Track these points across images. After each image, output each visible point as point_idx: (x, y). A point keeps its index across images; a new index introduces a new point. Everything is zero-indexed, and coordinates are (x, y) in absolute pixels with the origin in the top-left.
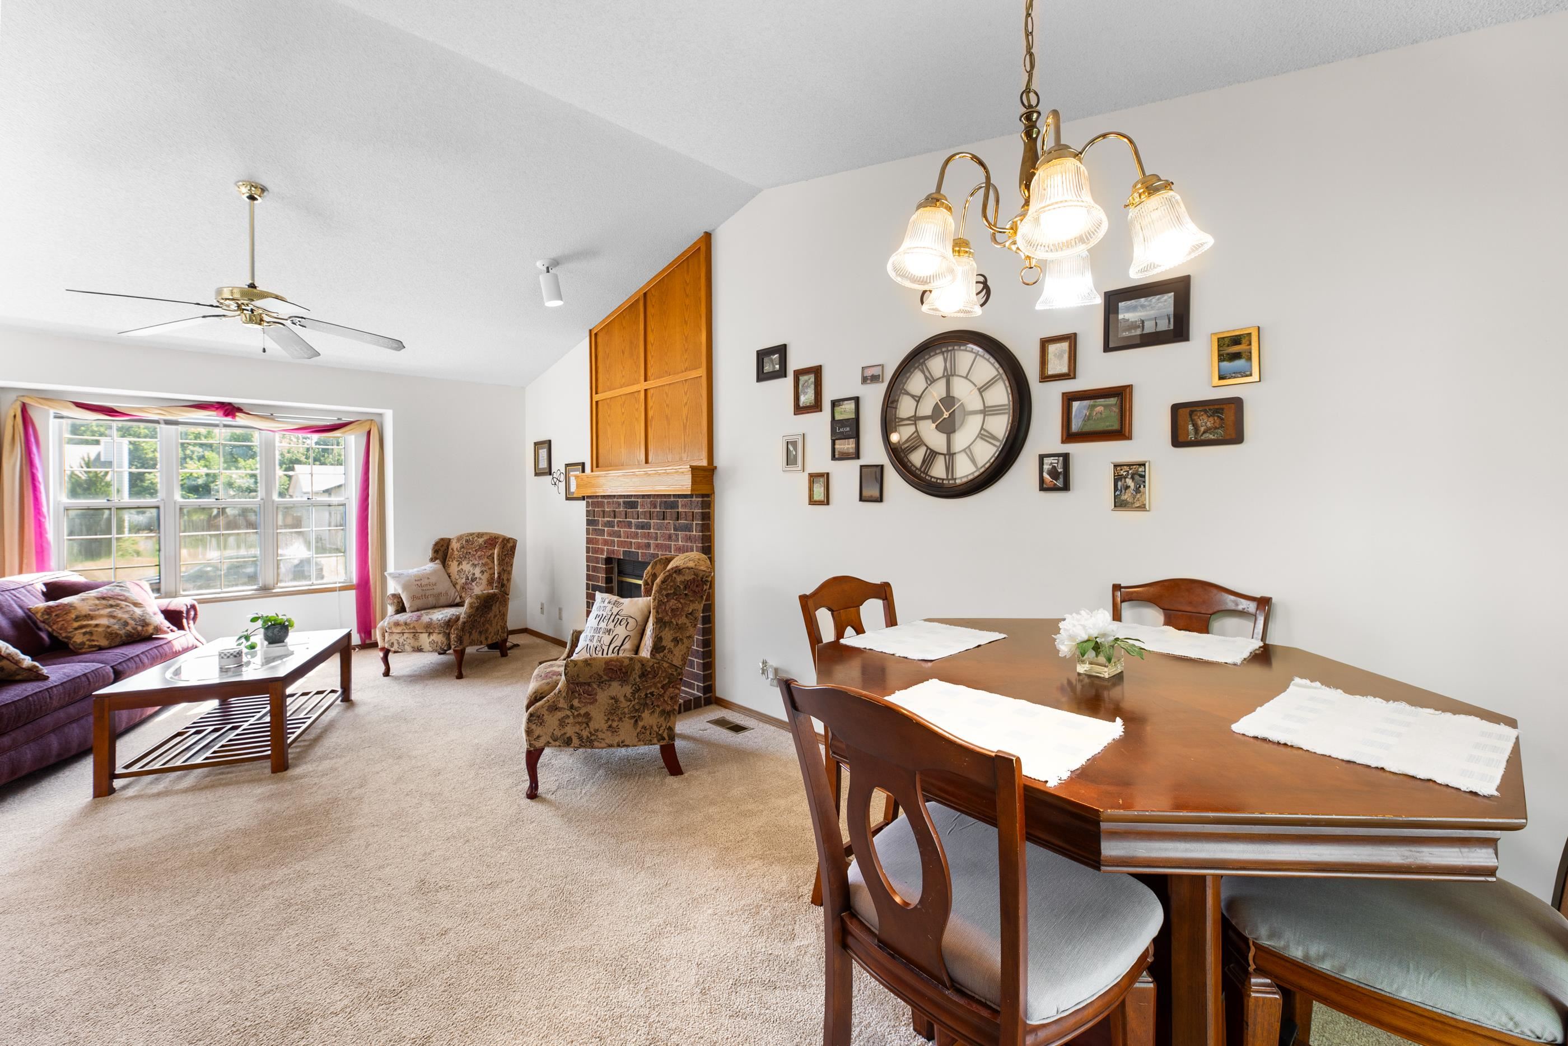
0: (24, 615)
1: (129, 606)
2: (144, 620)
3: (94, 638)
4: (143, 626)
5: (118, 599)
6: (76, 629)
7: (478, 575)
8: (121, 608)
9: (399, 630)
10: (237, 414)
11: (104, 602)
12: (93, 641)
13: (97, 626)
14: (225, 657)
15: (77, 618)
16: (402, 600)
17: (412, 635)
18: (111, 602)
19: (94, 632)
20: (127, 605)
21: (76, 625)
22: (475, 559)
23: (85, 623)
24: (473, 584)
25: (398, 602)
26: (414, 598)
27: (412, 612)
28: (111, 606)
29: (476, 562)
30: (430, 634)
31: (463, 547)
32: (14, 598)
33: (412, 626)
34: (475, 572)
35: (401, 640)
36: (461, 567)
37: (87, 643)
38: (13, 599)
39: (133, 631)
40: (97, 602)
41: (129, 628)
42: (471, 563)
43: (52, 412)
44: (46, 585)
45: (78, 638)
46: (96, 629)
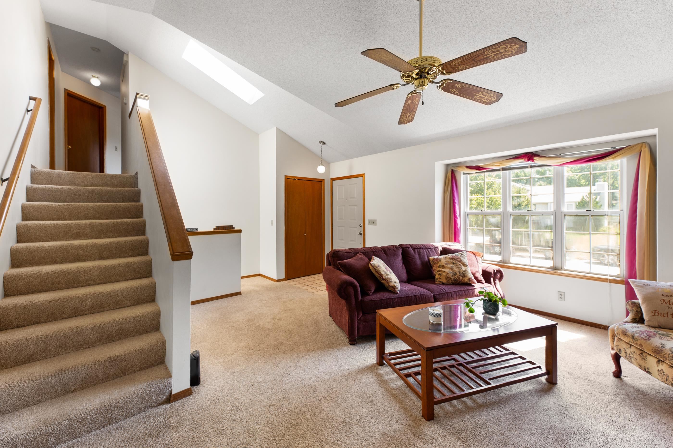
0: (428, 260)
1: (461, 265)
2: (464, 274)
3: (441, 277)
4: (463, 277)
5: (457, 260)
6: (438, 271)
8: (457, 265)
9: (626, 339)
10: (535, 158)
11: (451, 261)
12: (441, 279)
13: (444, 272)
15: (440, 267)
16: (641, 311)
17: (640, 352)
18: (454, 262)
19: (442, 275)
20: (460, 264)
21: (438, 269)
23: (441, 269)
25: (637, 311)
26: (655, 313)
27: (651, 327)
28: (453, 263)
30: (659, 361)
32: (428, 252)
33: (639, 342)
35: (628, 351)
37: (438, 279)
38: (427, 253)
39: (458, 278)
40: (449, 260)
41: (456, 276)
43: (463, 172)
44: (442, 248)
45: (437, 277)
46: (443, 273)
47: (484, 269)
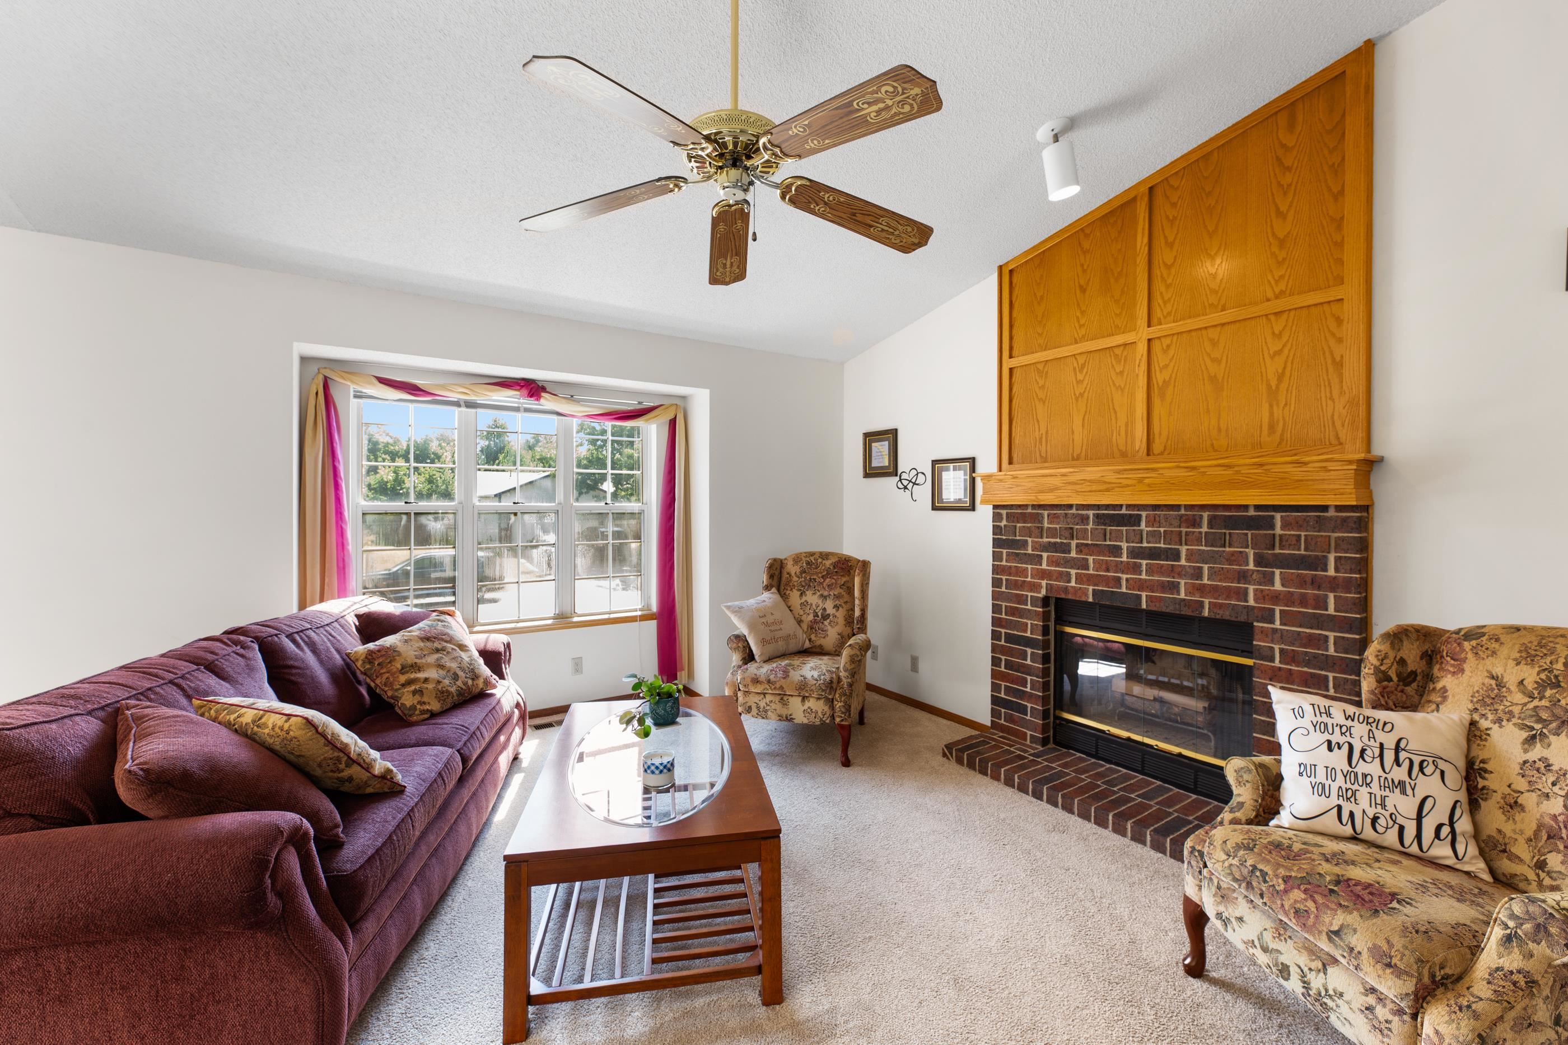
0: (342, 663)
1: (455, 650)
2: (473, 671)
3: (425, 699)
4: (473, 679)
5: (443, 640)
6: (403, 685)
7: (830, 610)
8: (448, 653)
9: (759, 689)
10: (543, 394)
11: (429, 644)
12: (424, 703)
13: (426, 680)
14: (657, 772)
15: (404, 669)
16: (748, 644)
17: (778, 698)
18: (436, 645)
19: (424, 691)
20: (453, 649)
21: (403, 679)
22: (824, 589)
23: (413, 676)
24: (826, 623)
25: (744, 647)
26: (763, 642)
27: (769, 660)
28: (438, 650)
29: (826, 593)
30: (804, 698)
31: (803, 572)
32: (330, 637)
33: (778, 685)
34: (826, 606)
35: (762, 704)
36: (804, 598)
37: (418, 707)
38: (329, 640)
39: (464, 687)
40: (422, 644)
41: (459, 683)
42: (819, 594)
43: (353, 388)
44: (357, 616)
45: (407, 699)
46: (426, 686)
47: (482, 646)
